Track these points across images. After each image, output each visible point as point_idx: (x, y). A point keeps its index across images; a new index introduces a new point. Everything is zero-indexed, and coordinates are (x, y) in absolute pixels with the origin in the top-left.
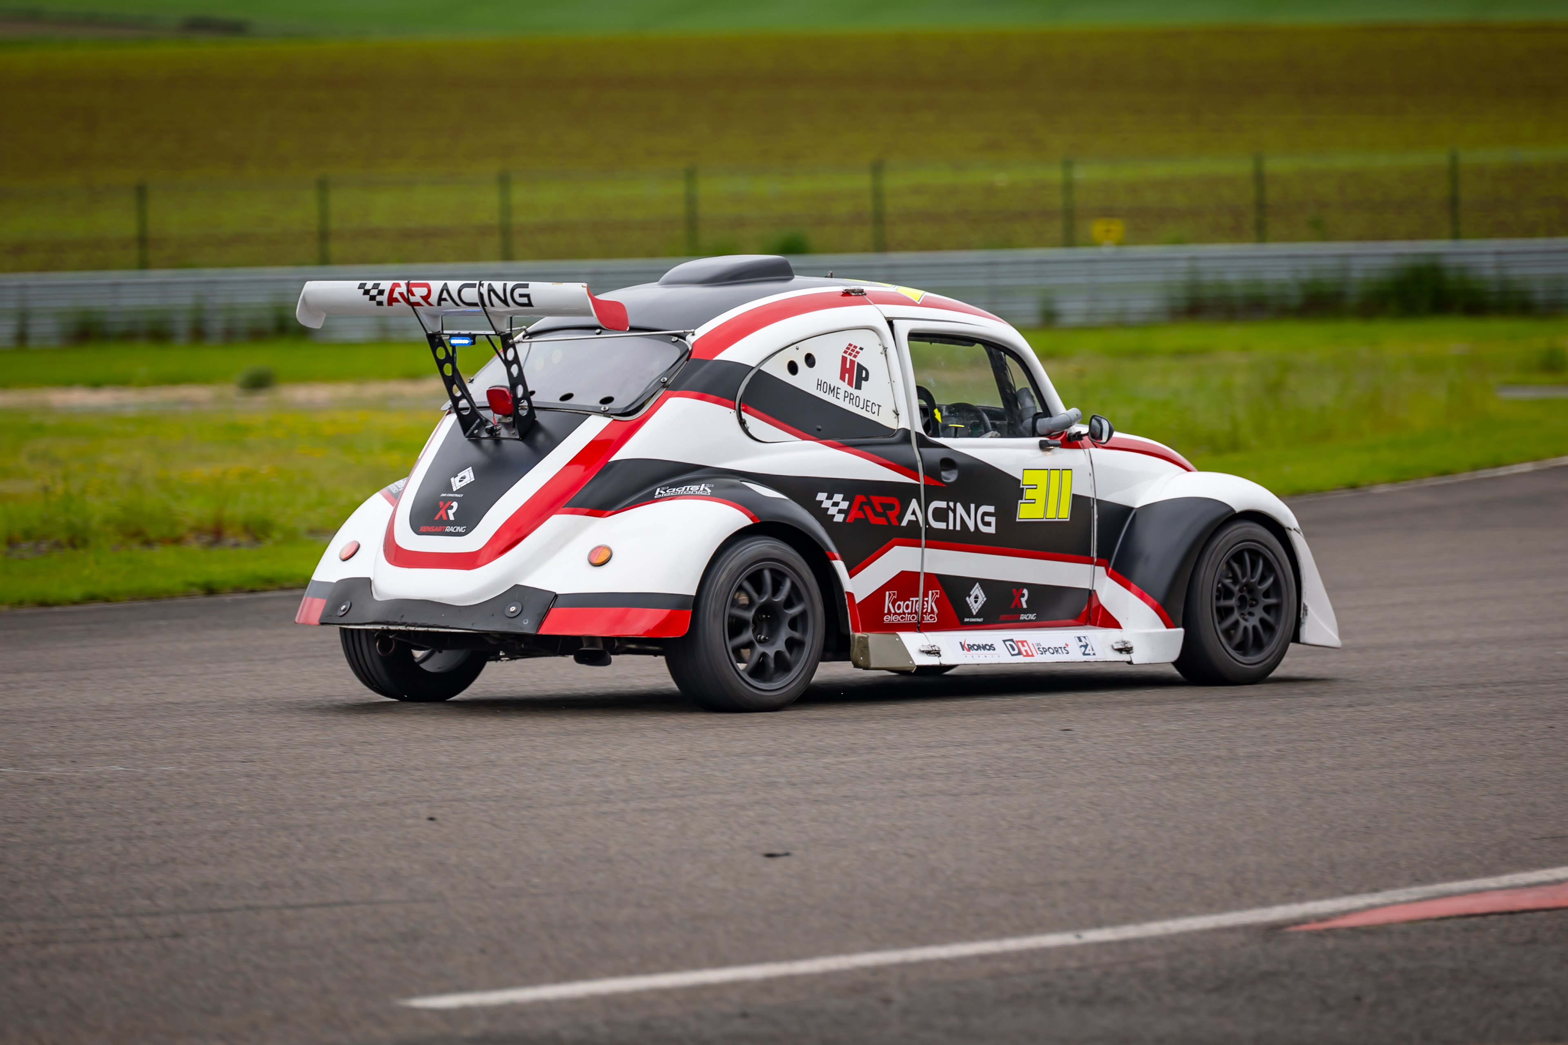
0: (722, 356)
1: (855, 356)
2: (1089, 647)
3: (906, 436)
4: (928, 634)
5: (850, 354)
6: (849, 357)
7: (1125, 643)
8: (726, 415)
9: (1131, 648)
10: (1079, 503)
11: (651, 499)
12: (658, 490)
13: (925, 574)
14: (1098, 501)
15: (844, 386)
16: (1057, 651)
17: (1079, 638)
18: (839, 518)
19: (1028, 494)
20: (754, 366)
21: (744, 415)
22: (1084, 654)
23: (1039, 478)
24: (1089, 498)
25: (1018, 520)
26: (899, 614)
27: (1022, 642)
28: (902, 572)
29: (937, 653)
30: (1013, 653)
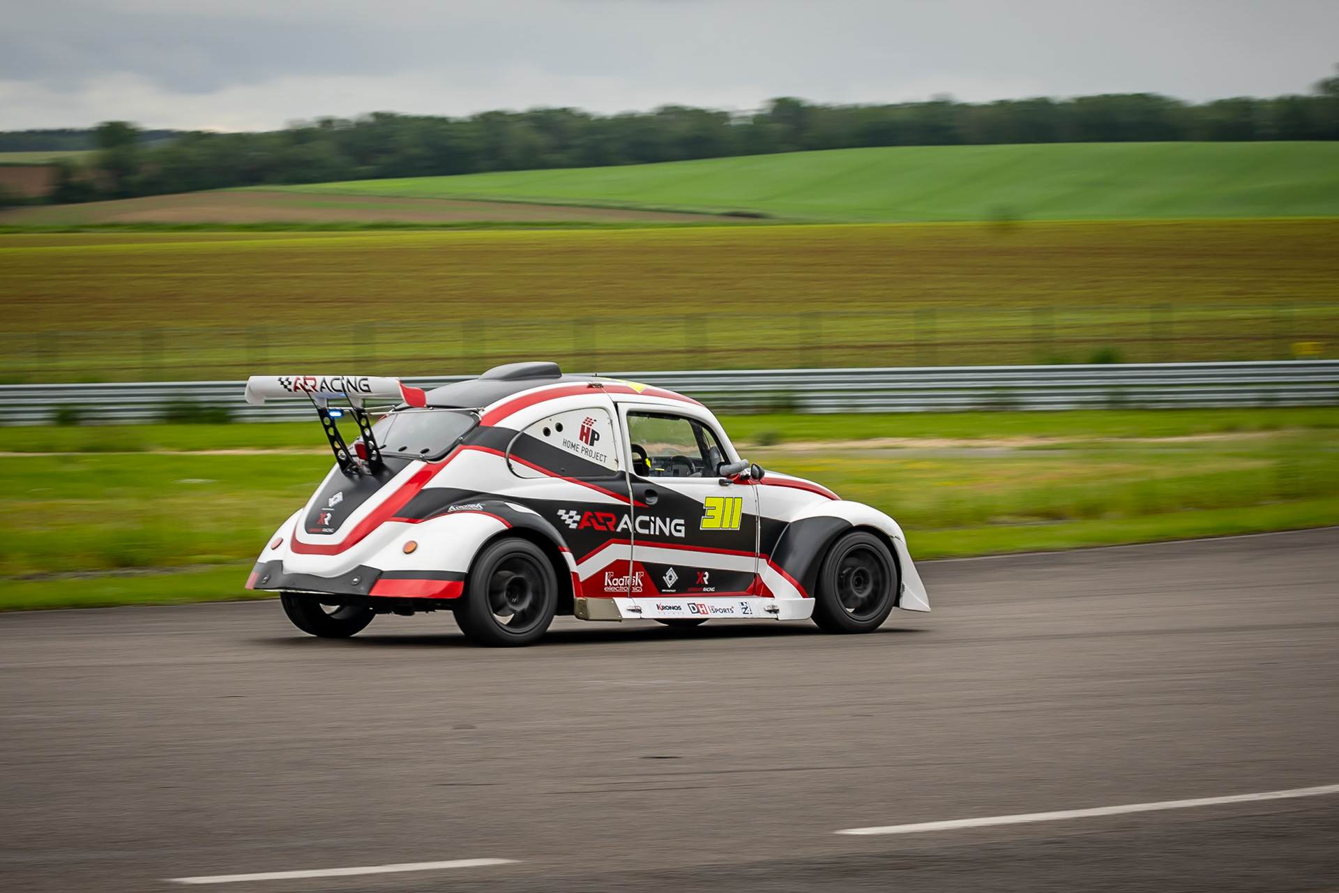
0: (498, 425)
1: (591, 425)
2: (748, 609)
3: (622, 475)
4: (634, 599)
5: (587, 424)
6: (586, 426)
7: (773, 606)
8: (498, 461)
9: (778, 610)
10: (747, 520)
11: (445, 512)
12: (452, 507)
13: (634, 562)
14: (761, 518)
15: (582, 444)
16: (725, 611)
17: (742, 604)
18: (574, 526)
19: (709, 513)
20: (519, 430)
21: (511, 461)
22: (744, 613)
23: (718, 503)
24: (754, 516)
25: (701, 529)
26: (615, 586)
27: (701, 605)
28: (618, 561)
29: (640, 611)
30: (693, 611)
